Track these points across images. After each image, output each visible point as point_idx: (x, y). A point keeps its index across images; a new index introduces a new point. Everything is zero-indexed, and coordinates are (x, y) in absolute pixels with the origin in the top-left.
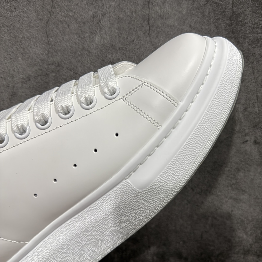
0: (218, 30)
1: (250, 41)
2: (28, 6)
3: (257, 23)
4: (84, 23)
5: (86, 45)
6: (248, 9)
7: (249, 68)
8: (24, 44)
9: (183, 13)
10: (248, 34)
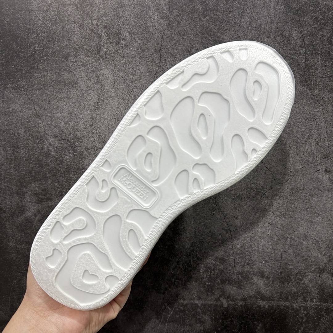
1: (320, 88)
2: (140, 61)
3: (326, 74)
6: (318, 62)
7: (319, 109)
8: (135, 92)
10: (318, 82)
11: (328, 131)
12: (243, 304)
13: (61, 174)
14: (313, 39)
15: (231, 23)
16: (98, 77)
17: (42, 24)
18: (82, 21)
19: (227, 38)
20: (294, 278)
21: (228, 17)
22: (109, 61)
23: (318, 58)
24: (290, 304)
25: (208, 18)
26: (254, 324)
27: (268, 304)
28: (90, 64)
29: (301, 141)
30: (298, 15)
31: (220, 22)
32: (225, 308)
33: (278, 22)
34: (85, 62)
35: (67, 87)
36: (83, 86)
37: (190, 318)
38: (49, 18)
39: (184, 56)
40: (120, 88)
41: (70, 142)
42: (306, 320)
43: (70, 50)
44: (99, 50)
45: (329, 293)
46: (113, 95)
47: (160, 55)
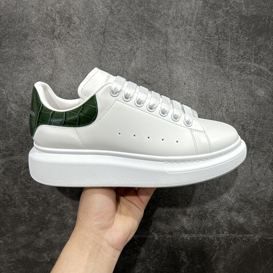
0: (210, 60)
1: (230, 67)
2: (88, 41)
3: (234, 56)
4: (125, 54)
5: (125, 68)
6: (228, 47)
7: (229, 83)
8: (84, 66)
9: (188, 49)
10: (229, 62)
11: (236, 101)
12: (170, 237)
13: (21, 133)
14: (225, 28)
15: (161, 13)
16: (52, 53)
17: (4, 8)
18: (39, 6)
19: (158, 25)
20: (210, 215)
21: (158, 8)
22: (61, 40)
23: (228, 43)
24: (207, 236)
25: (142, 8)
26: (179, 252)
27: (190, 236)
28: (45, 42)
29: (214, 108)
30: (213, 9)
31: (152, 12)
32: (156, 240)
33: (198, 14)
34: (41, 41)
35: (26, 61)
36: (40, 61)
37: (129, 249)
38: (10, 3)
39: (123, 38)
40: (71, 62)
41: (29, 107)
42: (219, 248)
43: (29, 30)
44: (54, 31)
45: (236, 226)
46: (65, 68)
47: (104, 37)
